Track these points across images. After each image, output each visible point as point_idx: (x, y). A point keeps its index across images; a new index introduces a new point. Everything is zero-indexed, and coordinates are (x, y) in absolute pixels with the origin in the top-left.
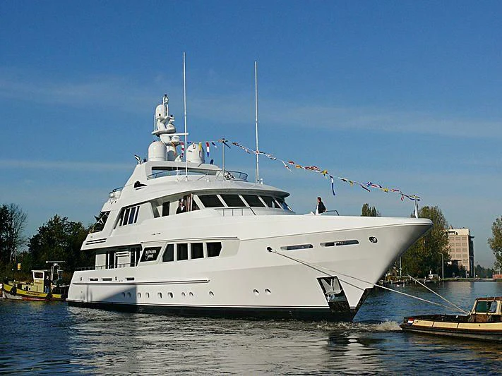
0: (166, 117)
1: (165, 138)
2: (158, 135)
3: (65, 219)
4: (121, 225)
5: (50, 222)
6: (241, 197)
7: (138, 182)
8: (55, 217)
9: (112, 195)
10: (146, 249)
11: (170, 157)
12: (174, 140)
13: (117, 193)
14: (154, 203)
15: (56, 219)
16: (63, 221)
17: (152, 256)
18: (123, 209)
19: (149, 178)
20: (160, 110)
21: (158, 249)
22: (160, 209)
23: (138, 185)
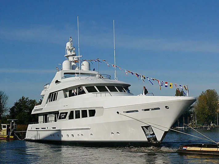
0: (71, 48)
1: (71, 59)
4: (49, 102)
6: (106, 87)
9: (45, 87)
10: (61, 113)
11: (73, 68)
12: (75, 59)
17: (63, 117)
18: (50, 94)
19: (62, 78)
20: (68, 45)
22: (68, 93)
23: (57, 82)
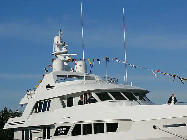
0: (61, 44)
1: (61, 57)
2: (56, 55)
3: (10, 110)
4: (36, 112)
5: (2, 112)
6: (122, 94)
7: (49, 85)
8: (5, 109)
9: (29, 93)
10: (58, 128)
11: (66, 69)
12: (67, 58)
13: (32, 92)
14: (62, 98)
15: (6, 110)
16: (10, 111)
17: (63, 132)
18: (37, 102)
19: (56, 82)
20: (57, 39)
21: (68, 128)
22: (66, 102)
23: (48, 86)
